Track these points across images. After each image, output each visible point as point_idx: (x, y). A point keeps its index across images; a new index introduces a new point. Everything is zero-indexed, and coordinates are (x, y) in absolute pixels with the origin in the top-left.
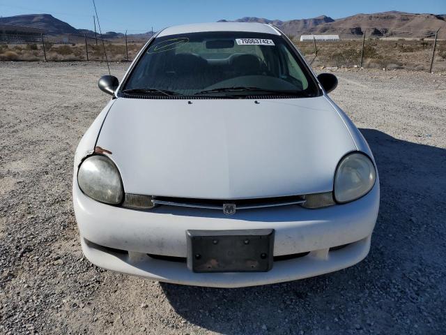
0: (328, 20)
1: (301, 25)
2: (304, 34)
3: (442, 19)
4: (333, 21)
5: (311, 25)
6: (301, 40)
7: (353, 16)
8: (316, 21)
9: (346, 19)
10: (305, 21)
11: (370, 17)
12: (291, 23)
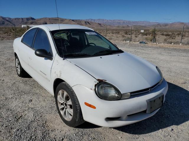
0: (33, 19)
1: (21, 20)
2: (23, 24)
3: (74, 21)
4: (35, 19)
5: (26, 21)
6: (22, 27)
7: (43, 18)
8: (28, 19)
9: (41, 19)
10: (22, 19)
11: (50, 19)
12: (15, 19)
